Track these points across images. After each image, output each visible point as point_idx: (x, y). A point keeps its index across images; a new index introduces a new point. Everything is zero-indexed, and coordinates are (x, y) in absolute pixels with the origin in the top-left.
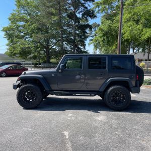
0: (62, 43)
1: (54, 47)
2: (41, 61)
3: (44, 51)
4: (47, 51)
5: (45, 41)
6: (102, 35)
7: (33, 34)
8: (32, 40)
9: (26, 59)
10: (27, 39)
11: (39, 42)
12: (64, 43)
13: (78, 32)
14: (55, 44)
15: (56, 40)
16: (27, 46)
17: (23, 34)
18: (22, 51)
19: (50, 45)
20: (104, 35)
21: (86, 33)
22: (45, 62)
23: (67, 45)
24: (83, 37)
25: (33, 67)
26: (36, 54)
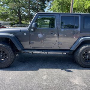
0: (30, 11)
1: (24, 13)
2: (15, 22)
3: (17, 15)
4: (19, 16)
5: (17, 9)
6: (57, 4)
7: (9, 3)
8: (8, 7)
9: (5, 20)
10: (5, 7)
11: (14, 9)
12: (31, 10)
13: (39, 3)
14: (25, 11)
15: (25, 8)
16: (5, 11)
17: (2, 3)
18: (2, 15)
19: (21, 12)
20: (59, 5)
21: (45, 4)
22: (18, 23)
23: (32, 12)
24: (43, 7)
25: (9, 26)
26: (12, 17)
